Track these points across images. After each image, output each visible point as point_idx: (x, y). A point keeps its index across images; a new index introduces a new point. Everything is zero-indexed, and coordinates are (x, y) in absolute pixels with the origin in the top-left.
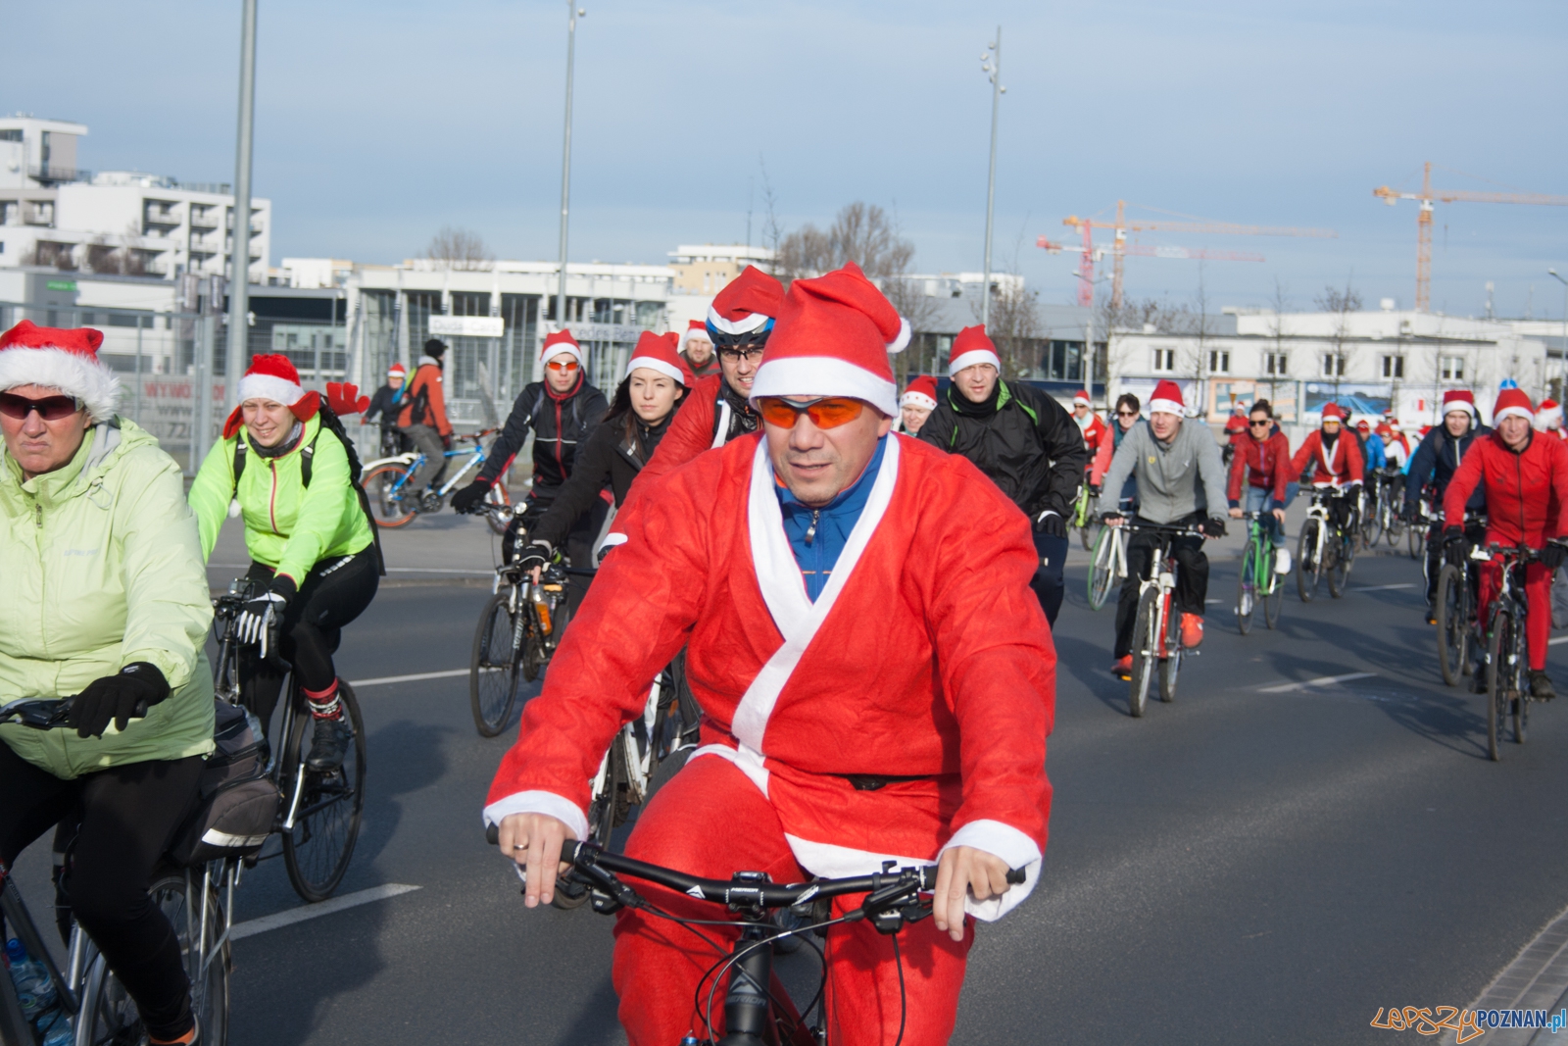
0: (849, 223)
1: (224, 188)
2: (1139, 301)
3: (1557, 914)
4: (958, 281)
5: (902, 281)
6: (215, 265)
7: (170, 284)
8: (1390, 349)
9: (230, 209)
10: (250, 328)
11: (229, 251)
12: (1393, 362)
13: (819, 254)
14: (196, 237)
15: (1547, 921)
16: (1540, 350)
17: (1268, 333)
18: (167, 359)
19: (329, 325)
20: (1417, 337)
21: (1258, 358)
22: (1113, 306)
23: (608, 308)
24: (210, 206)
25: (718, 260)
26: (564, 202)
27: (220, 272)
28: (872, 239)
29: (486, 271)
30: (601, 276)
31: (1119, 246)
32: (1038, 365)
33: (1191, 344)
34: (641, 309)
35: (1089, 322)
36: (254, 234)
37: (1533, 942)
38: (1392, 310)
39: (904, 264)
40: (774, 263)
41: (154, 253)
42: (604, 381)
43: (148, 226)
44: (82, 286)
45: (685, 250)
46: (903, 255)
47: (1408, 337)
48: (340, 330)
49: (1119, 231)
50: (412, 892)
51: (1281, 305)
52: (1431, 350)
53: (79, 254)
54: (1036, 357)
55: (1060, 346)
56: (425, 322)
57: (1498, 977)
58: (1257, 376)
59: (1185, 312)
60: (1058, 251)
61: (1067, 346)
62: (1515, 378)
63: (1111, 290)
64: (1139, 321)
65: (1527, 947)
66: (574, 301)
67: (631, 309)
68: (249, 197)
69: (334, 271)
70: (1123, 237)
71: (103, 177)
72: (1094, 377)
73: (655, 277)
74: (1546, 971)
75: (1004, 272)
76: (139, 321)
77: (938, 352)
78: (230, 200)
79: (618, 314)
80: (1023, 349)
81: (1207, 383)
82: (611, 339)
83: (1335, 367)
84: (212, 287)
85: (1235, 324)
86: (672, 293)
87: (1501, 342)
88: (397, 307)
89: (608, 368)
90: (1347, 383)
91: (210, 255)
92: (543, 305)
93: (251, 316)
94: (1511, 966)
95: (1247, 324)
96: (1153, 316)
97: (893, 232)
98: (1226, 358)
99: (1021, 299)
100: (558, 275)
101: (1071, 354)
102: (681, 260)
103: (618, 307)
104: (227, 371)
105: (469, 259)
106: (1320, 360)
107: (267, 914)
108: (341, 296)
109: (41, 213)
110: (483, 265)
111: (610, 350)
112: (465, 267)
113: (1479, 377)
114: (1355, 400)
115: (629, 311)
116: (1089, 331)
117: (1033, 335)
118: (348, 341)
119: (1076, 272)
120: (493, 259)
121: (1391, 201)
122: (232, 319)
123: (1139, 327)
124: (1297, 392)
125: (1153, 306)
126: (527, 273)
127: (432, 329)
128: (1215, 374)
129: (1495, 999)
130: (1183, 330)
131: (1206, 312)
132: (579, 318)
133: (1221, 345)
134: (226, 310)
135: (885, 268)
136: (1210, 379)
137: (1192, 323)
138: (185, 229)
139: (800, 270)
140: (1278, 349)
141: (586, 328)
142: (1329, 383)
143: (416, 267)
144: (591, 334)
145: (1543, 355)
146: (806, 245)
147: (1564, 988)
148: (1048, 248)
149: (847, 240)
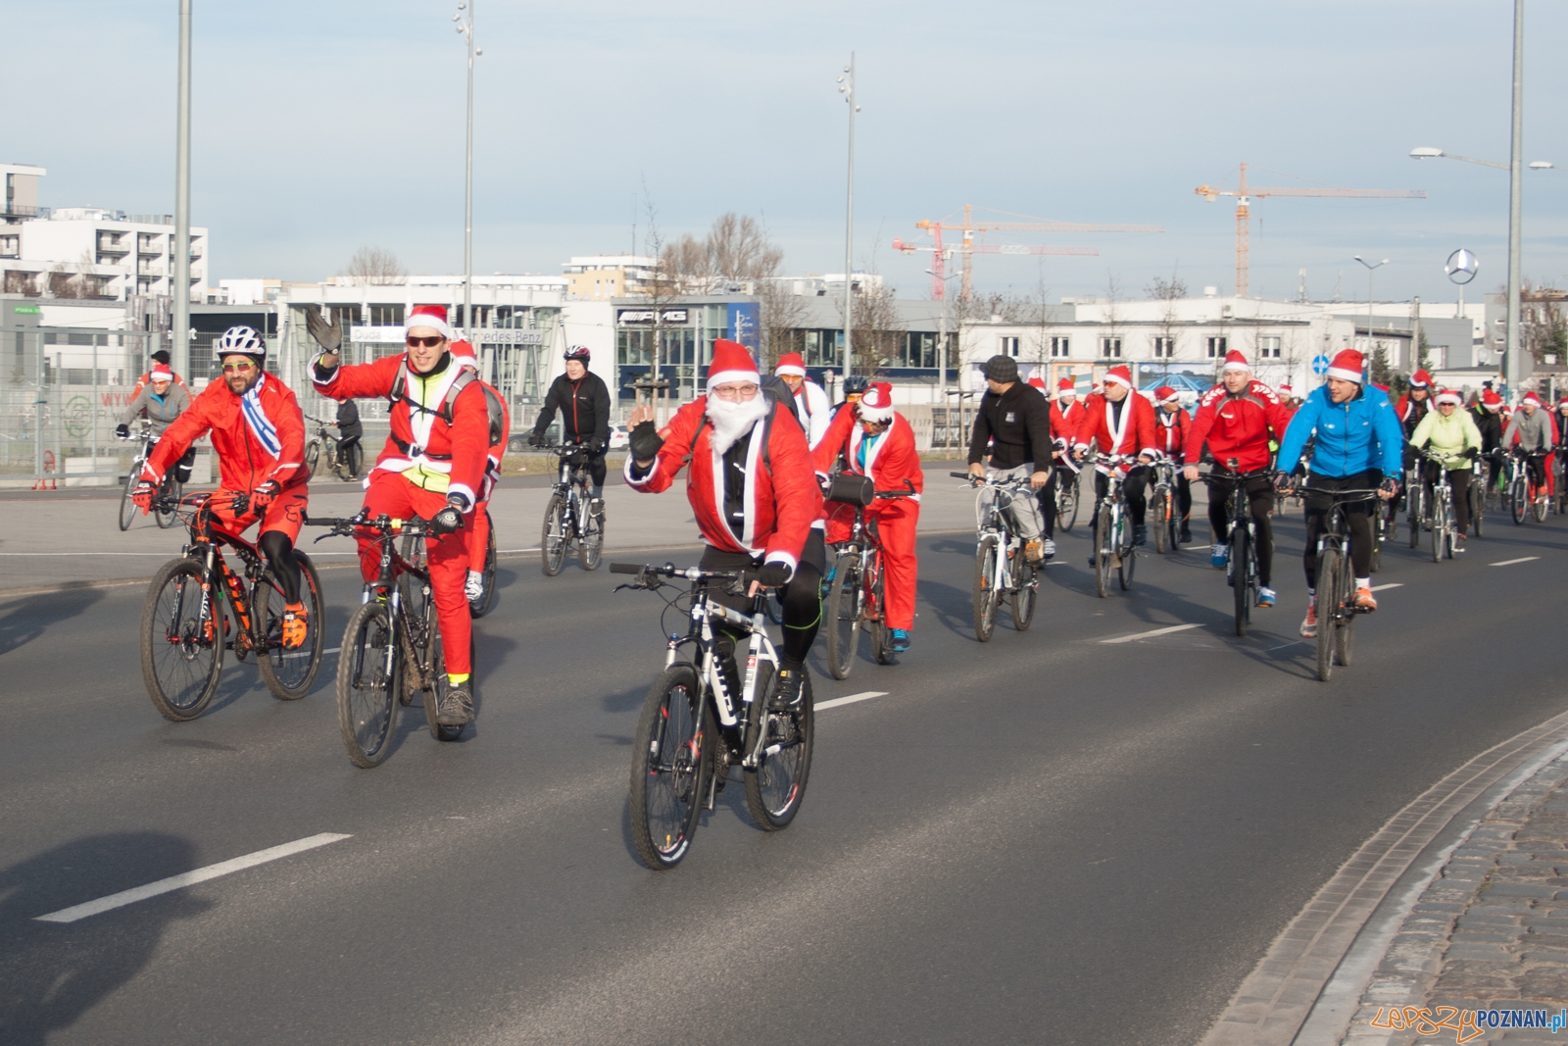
0: (724, 233)
1: (166, 218)
2: (986, 295)
3: (1371, 835)
4: (823, 281)
5: (772, 282)
6: (160, 287)
7: (121, 306)
8: (1214, 331)
9: (171, 237)
10: (192, 341)
11: (171, 275)
12: (1217, 342)
13: (696, 259)
14: (143, 263)
15: (1362, 842)
16: (1349, 329)
17: (1104, 321)
18: (121, 371)
20: (1237, 319)
21: (1095, 342)
22: (962, 299)
23: (509, 315)
24: (156, 235)
25: (606, 268)
26: (468, 221)
27: (166, 293)
28: (744, 245)
29: (399, 285)
30: (502, 286)
31: (967, 246)
32: (897, 355)
33: (1033, 331)
34: (539, 314)
35: (942, 315)
36: (194, 259)
37: (1350, 861)
38: (1215, 296)
39: (774, 268)
40: (657, 269)
41: (107, 278)
42: (508, 380)
43: (100, 255)
44: (43, 309)
45: (578, 261)
46: (773, 259)
47: (1230, 320)
49: (967, 232)
50: (344, 840)
51: (1114, 295)
52: (1251, 331)
53: (41, 282)
54: (895, 346)
55: (916, 336)
56: (348, 332)
57: (1318, 894)
58: (1095, 359)
59: (1027, 303)
60: (912, 252)
61: (923, 336)
62: (1326, 355)
63: (960, 285)
64: (987, 313)
65: (1344, 866)
66: (479, 309)
67: (530, 314)
68: (188, 226)
69: (265, 289)
70: (971, 237)
71: (61, 212)
72: (948, 365)
73: (551, 285)
74: (1362, 887)
75: (864, 272)
76: (94, 338)
77: (807, 345)
78: (172, 230)
79: (519, 319)
80: (883, 340)
81: (1049, 366)
82: (513, 342)
83: (1164, 349)
84: (158, 307)
85: (1074, 312)
86: (566, 299)
87: (1313, 323)
89: (511, 368)
90: (1176, 363)
91: (156, 279)
93: (194, 331)
94: (1331, 883)
95: (1083, 313)
96: (997, 311)
97: (763, 241)
98: (1066, 343)
99: (880, 295)
100: (464, 286)
101: (926, 344)
102: (573, 269)
103: (519, 314)
105: (384, 274)
106: (1151, 344)
108: (272, 312)
109: (8, 246)
110: (397, 280)
111: (513, 351)
112: (381, 283)
113: (1294, 355)
114: (1182, 377)
115: (528, 316)
116: (942, 322)
117: (892, 328)
118: (279, 350)
119: (928, 270)
120: (406, 274)
121: (1211, 198)
122: (176, 335)
123: (986, 317)
125: (999, 299)
126: (437, 285)
127: (352, 340)
128: (1056, 358)
129: (1316, 914)
130: (1026, 320)
131: (1046, 303)
132: (484, 326)
133: (1061, 332)
134: (170, 327)
135: (757, 272)
136: (1051, 363)
137: (1034, 313)
138: (133, 256)
139: (681, 276)
140: (1113, 334)
141: (490, 333)
142: (1159, 364)
143: (338, 284)
144: (495, 339)
145: (1353, 332)
146: (685, 253)
147: (1378, 901)
148: (903, 249)
149: (722, 248)
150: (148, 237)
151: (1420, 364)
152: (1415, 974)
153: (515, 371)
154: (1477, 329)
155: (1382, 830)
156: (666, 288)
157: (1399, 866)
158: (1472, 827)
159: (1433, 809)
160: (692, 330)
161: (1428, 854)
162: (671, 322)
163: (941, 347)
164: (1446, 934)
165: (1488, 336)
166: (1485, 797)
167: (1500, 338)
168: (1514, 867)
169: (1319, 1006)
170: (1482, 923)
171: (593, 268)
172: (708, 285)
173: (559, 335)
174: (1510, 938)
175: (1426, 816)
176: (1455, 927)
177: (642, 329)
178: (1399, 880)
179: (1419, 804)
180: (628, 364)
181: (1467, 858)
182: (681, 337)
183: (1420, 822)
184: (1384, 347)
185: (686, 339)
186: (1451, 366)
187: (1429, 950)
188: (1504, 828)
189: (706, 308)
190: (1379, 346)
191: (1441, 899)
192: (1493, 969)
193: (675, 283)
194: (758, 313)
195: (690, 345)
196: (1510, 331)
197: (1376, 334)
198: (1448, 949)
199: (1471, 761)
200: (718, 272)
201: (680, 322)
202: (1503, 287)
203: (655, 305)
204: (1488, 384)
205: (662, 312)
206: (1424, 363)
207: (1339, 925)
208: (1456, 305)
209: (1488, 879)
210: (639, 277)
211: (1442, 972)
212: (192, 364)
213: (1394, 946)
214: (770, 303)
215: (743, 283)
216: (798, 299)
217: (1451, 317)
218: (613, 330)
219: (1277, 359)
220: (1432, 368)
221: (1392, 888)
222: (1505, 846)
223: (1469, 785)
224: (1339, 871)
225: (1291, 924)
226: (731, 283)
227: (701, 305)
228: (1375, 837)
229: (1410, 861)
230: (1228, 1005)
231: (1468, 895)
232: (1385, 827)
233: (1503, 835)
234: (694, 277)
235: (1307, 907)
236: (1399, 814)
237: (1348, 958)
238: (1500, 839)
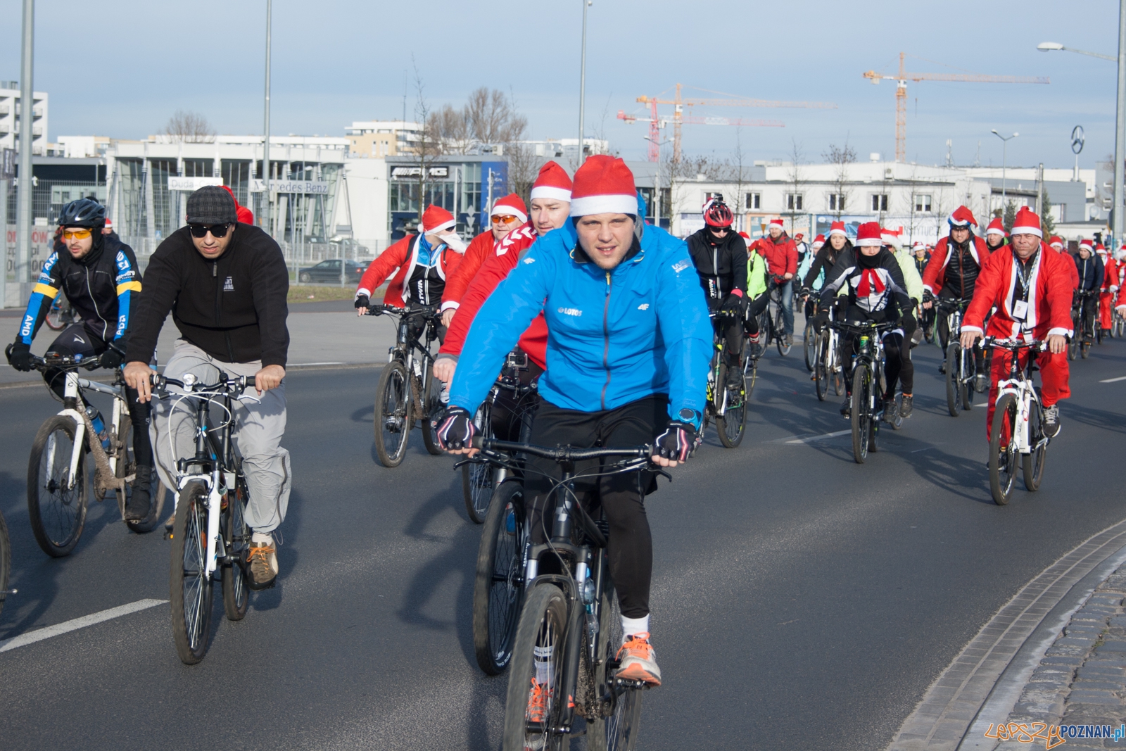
0: (478, 104)
1: (13, 84)
2: (693, 157)
3: (1007, 601)
4: (560, 145)
5: (519, 145)
6: (7, 142)
8: (878, 190)
9: (17, 100)
10: (34, 187)
11: (17, 132)
12: (880, 199)
13: (455, 125)
16: (987, 189)
17: (789, 180)
19: (94, 185)
20: (897, 180)
21: (781, 198)
22: (674, 161)
23: (301, 169)
24: (3, 98)
25: (382, 132)
26: (267, 90)
27: (11, 147)
28: (495, 115)
29: (209, 143)
30: (295, 145)
31: (677, 117)
33: (733, 188)
34: (326, 169)
35: (657, 174)
36: (36, 118)
38: (878, 161)
39: (520, 133)
40: (424, 133)
42: (300, 223)
45: (358, 125)
46: (519, 126)
47: (890, 181)
48: (101, 188)
49: (678, 106)
50: (162, 605)
51: (797, 158)
52: (907, 190)
56: (165, 182)
57: (964, 649)
58: (781, 211)
59: (727, 165)
60: (633, 122)
63: (672, 149)
64: (694, 173)
65: (985, 626)
66: (276, 164)
67: (318, 169)
68: (32, 91)
69: (96, 145)
70: (681, 110)
72: (661, 215)
73: (335, 145)
74: (999, 644)
75: (594, 138)
78: (18, 94)
79: (309, 173)
81: (744, 216)
82: (303, 192)
83: (837, 204)
84: (5, 158)
85: (764, 173)
86: (348, 157)
87: (958, 184)
88: (144, 170)
89: (302, 213)
90: (847, 215)
91: (3, 134)
92: (253, 167)
93: (35, 179)
94: (974, 640)
95: (772, 174)
96: (703, 170)
97: (511, 111)
98: (757, 198)
100: (263, 145)
102: (354, 132)
103: (309, 168)
104: (17, 220)
105: (196, 134)
106: (827, 200)
107: (55, 623)
108: (102, 163)
110: (207, 138)
111: (303, 200)
112: (194, 140)
113: (943, 209)
114: (852, 227)
115: (316, 171)
116: (657, 180)
118: (107, 197)
119: (646, 137)
120: (214, 134)
121: (876, 81)
122: (21, 181)
123: (694, 176)
124: (811, 223)
125: (704, 162)
126: (240, 144)
127: (170, 188)
128: (750, 210)
129: (962, 665)
130: (725, 178)
131: (742, 165)
132: (280, 177)
133: (754, 189)
134: (16, 175)
135: (505, 137)
136: (746, 214)
137: (732, 173)
139: (442, 138)
140: (796, 191)
141: (285, 184)
142: (833, 216)
143: (157, 141)
144: (288, 188)
145: (990, 191)
146: (446, 120)
147: (1012, 655)
148: (625, 119)
149: (476, 116)
151: (1043, 218)
152: (1043, 715)
153: (305, 216)
154: (1089, 190)
155: (1015, 597)
156: (431, 149)
157: (1029, 626)
158: (1087, 595)
159: (1056, 580)
160: (453, 183)
161: (1053, 617)
162: (435, 177)
163: (656, 200)
164: (1068, 683)
165: (1098, 196)
166: (1098, 571)
167: (1108, 197)
168: (1122, 628)
169: (965, 741)
170: (1097, 674)
171: (370, 132)
172: (465, 147)
173: (342, 186)
174: (1120, 686)
175: (1050, 585)
176: (1075, 677)
177: (410, 182)
178: (1029, 638)
179: (1045, 576)
180: (399, 211)
181: (1084, 620)
182: (443, 190)
183: (1045, 590)
184: (1014, 204)
185: (447, 192)
186: (1068, 220)
187: (1054, 696)
188: (1113, 596)
189: (464, 166)
190: (1010, 203)
191: (1063, 654)
192: (1106, 711)
193: (438, 144)
194: (506, 170)
195: (450, 196)
196: (1116, 192)
197: (1008, 193)
198: (1069, 695)
199: (1086, 541)
200: (473, 136)
201: (443, 177)
202: (1111, 157)
203: (422, 162)
204: (1098, 235)
205: (428, 168)
206: (1047, 217)
207: (981, 675)
208: (1072, 171)
209: (1101, 638)
210: (409, 139)
211: (1065, 714)
212: (34, 206)
213: (1026, 692)
214: (517, 162)
215: (494, 145)
216: (539, 160)
217: (1068, 180)
218: (386, 183)
219: (928, 213)
220: (1053, 222)
221: (1023, 645)
222: (1114, 610)
223: (1084, 561)
224: (981, 631)
225: (942, 674)
226: (484, 145)
227: (459, 163)
228: (1010, 603)
229: (1038, 623)
230: (892, 741)
231: (1085, 651)
232: (1018, 594)
233: (1112, 601)
234: (454, 140)
235: (955, 660)
236: (1029, 584)
237: (989, 702)
238: (1110, 604)
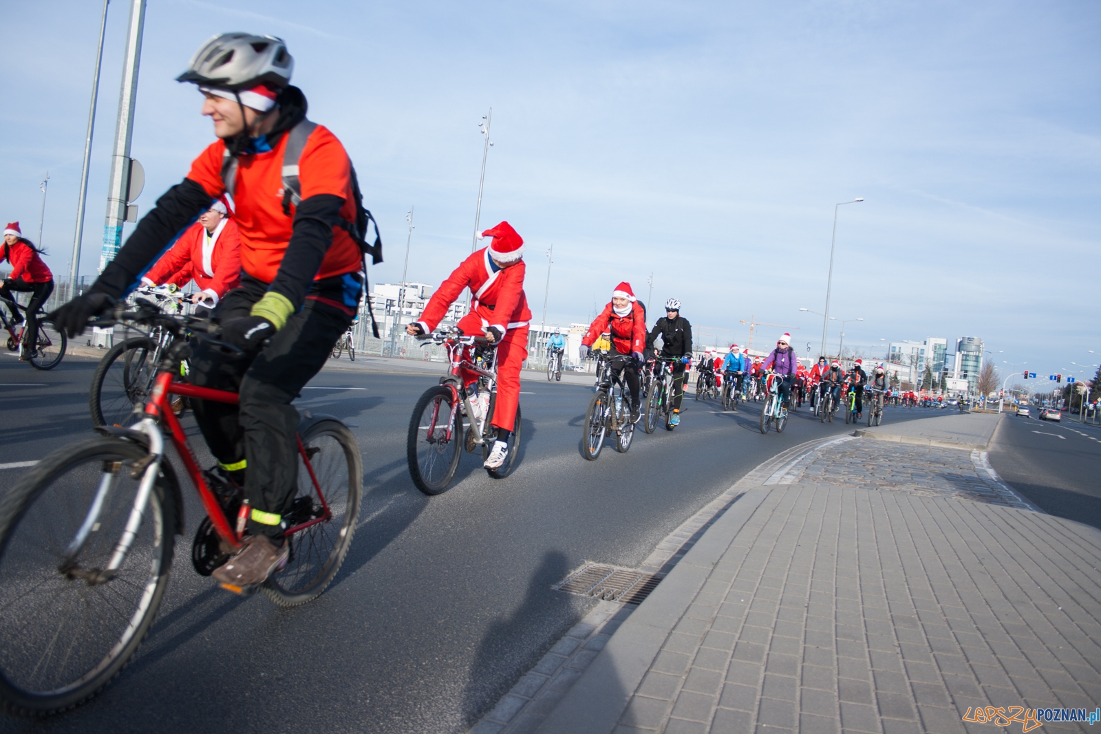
45: (573, 324)
102: (572, 327)
138: (454, 311)
150: (458, 307)
157: (791, 457)
158: (810, 452)
164: (804, 469)
166: (814, 448)
168: (822, 460)
170: (813, 468)
171: (577, 327)
174: (821, 471)
